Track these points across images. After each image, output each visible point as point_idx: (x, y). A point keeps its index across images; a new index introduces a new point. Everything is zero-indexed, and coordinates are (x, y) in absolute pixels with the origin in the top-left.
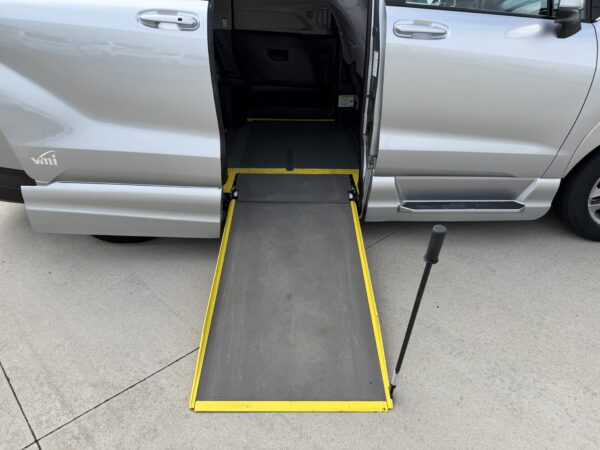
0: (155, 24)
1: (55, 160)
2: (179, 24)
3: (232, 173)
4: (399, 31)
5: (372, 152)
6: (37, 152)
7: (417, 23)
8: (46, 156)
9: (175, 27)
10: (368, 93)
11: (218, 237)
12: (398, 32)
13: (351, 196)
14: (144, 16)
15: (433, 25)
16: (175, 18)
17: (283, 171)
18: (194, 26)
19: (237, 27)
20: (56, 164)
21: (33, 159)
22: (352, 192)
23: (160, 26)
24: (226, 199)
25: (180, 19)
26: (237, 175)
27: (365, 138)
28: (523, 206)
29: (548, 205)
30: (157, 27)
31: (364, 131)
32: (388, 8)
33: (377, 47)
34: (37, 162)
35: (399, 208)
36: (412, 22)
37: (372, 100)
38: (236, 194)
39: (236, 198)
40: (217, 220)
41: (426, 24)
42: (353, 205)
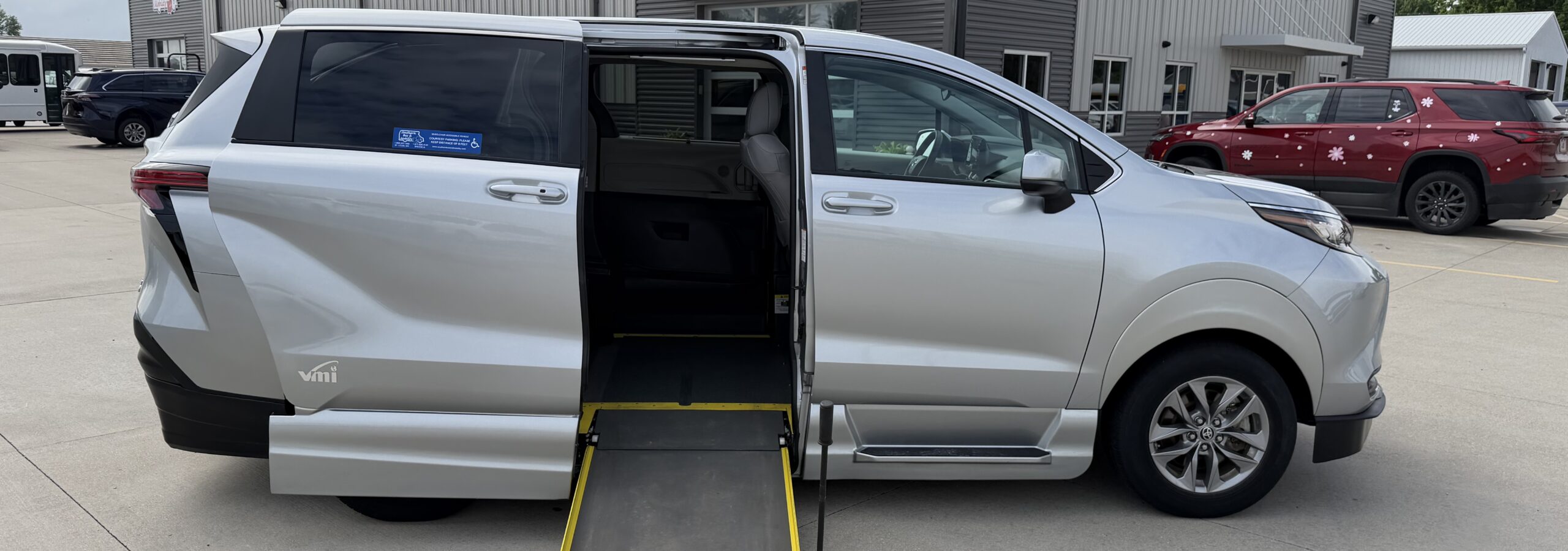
0: (508, 196)
1: (334, 375)
2: (541, 197)
3: (590, 410)
4: (828, 204)
5: (807, 368)
6: (309, 363)
7: (853, 195)
8: (322, 370)
9: (535, 200)
10: (797, 284)
11: (566, 496)
12: (827, 206)
13: (782, 441)
14: (494, 187)
15: (874, 198)
16: (536, 189)
17: (675, 406)
18: (560, 199)
19: (601, 189)
20: (334, 380)
21: (302, 373)
22: (785, 436)
23: (514, 198)
24: (582, 442)
25: (542, 191)
26: (597, 411)
27: (797, 347)
28: (1048, 453)
29: (1088, 452)
30: (510, 199)
31: (796, 338)
32: (813, 176)
33: (804, 225)
34: (306, 377)
35: (855, 455)
36: (846, 195)
37: (803, 293)
38: (595, 439)
39: (595, 444)
40: (568, 468)
41: (867, 196)
42: (785, 452)
